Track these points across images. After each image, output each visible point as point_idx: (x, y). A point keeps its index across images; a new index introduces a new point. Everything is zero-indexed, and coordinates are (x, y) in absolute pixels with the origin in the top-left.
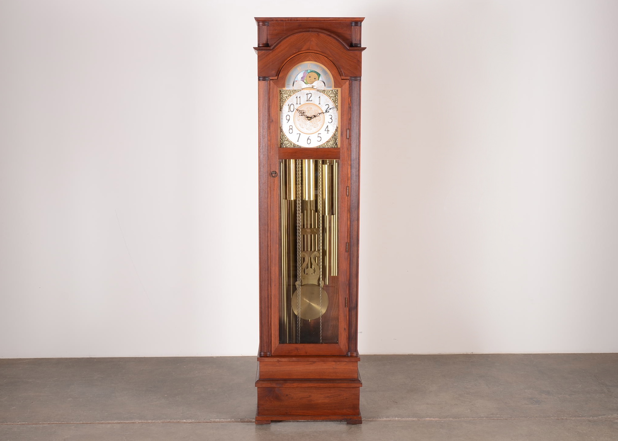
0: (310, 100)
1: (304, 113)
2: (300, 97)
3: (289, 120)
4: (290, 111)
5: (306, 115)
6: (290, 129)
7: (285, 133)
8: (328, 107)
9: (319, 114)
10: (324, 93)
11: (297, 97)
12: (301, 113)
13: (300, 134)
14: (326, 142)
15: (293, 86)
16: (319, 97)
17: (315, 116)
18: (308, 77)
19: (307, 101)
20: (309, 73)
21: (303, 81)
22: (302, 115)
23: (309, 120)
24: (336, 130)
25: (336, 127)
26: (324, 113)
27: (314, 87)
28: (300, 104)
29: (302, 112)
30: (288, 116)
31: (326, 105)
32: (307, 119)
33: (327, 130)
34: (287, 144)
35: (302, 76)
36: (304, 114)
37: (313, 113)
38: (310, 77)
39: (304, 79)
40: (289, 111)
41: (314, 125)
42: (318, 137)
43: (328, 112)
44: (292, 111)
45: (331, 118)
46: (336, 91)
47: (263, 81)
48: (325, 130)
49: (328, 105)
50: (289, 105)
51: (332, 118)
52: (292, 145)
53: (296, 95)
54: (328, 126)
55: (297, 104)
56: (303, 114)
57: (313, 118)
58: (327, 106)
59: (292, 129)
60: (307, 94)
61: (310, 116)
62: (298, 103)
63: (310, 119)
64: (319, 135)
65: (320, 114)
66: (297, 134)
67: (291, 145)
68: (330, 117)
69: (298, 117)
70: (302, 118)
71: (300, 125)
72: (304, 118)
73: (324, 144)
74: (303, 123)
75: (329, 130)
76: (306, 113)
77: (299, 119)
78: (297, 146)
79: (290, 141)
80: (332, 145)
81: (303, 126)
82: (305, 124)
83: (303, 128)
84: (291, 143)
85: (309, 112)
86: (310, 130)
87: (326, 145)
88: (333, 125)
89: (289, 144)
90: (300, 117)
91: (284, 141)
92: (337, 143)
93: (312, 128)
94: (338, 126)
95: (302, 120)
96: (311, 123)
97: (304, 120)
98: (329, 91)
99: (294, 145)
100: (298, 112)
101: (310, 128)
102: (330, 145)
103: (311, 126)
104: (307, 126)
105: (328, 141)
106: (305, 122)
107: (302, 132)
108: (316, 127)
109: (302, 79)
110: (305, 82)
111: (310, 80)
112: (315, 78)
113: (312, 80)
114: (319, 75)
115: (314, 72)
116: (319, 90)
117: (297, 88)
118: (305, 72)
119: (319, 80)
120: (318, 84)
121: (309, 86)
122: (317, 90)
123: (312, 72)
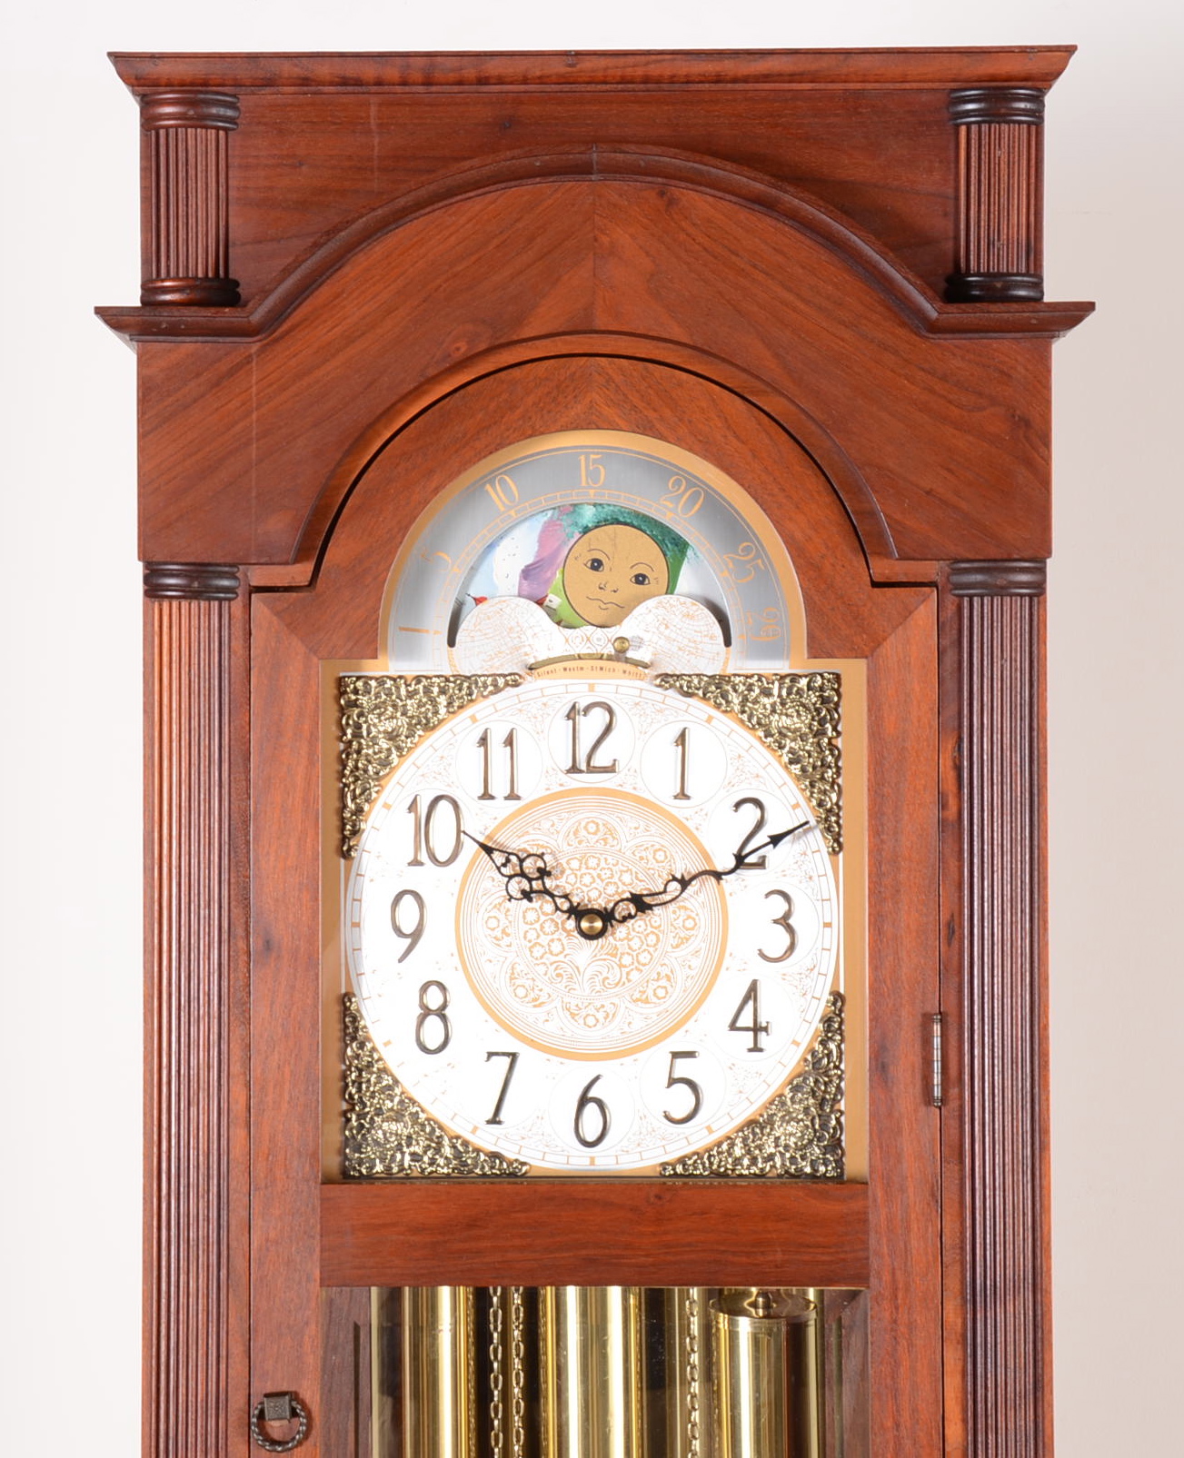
0: (596, 762)
1: (543, 873)
2: (509, 742)
3: (416, 936)
4: (424, 857)
5: (566, 896)
6: (426, 1012)
7: (383, 1052)
8: (760, 825)
9: (675, 886)
10: (718, 706)
11: (483, 741)
12: (523, 874)
13: (514, 1056)
14: (740, 1129)
15: (451, 643)
16: (682, 739)
17: (640, 903)
18: (579, 568)
19: (574, 769)
20: (586, 530)
21: (540, 603)
22: (527, 895)
23: (590, 936)
24: (827, 1021)
25: (826, 997)
26: (718, 876)
27: (630, 654)
28: (512, 796)
29: (529, 866)
30: (408, 899)
31: (738, 805)
32: (571, 924)
33: (746, 1019)
34: (399, 1149)
35: (530, 560)
36: (549, 883)
37: (627, 878)
38: (596, 565)
39: (548, 582)
40: (416, 862)
41: (635, 976)
42: (672, 1081)
43: (761, 864)
44: (442, 857)
45: (784, 921)
46: (821, 689)
47: (184, 604)
48: (733, 1027)
49: (757, 803)
50: (413, 807)
51: (787, 915)
52: (447, 1151)
53: (474, 719)
54: (754, 984)
55: (487, 796)
56: (536, 885)
57: (624, 919)
58: (750, 812)
59: (440, 1013)
60: (572, 714)
61: (600, 903)
62: (499, 787)
63: (598, 924)
64: (684, 1068)
65: (684, 883)
66: (491, 1055)
67: (438, 1151)
68: (779, 906)
69: (499, 909)
70: (531, 916)
71: (511, 979)
72: (543, 918)
73: (725, 1147)
74: (542, 957)
75: (768, 1023)
76: (568, 872)
77: (501, 928)
78: (485, 1160)
79: (428, 1119)
80: (791, 1151)
81: (541, 990)
82: (559, 975)
83: (539, 1006)
84: (438, 1137)
85: (595, 869)
86: (597, 1021)
87: (738, 1151)
88: (800, 974)
89: (418, 1144)
90: (508, 910)
91: (378, 1115)
92: (839, 1132)
93: (614, 1004)
94: (842, 991)
95: (532, 935)
96: (609, 957)
97: (548, 934)
98: (759, 687)
99: (462, 1150)
100: (498, 868)
101: (603, 1006)
102: (780, 1152)
103: (609, 984)
104: (574, 989)
105: (758, 1117)
106: (557, 955)
107: (532, 1043)
108: (655, 994)
109: (525, 583)
110: (554, 607)
111: (601, 588)
112: (644, 577)
113: (615, 591)
114: (673, 550)
115: (629, 521)
116: (678, 673)
117: (489, 663)
118: (555, 519)
119: (675, 592)
120: (667, 627)
121: (585, 640)
122: (656, 673)
123: (612, 524)
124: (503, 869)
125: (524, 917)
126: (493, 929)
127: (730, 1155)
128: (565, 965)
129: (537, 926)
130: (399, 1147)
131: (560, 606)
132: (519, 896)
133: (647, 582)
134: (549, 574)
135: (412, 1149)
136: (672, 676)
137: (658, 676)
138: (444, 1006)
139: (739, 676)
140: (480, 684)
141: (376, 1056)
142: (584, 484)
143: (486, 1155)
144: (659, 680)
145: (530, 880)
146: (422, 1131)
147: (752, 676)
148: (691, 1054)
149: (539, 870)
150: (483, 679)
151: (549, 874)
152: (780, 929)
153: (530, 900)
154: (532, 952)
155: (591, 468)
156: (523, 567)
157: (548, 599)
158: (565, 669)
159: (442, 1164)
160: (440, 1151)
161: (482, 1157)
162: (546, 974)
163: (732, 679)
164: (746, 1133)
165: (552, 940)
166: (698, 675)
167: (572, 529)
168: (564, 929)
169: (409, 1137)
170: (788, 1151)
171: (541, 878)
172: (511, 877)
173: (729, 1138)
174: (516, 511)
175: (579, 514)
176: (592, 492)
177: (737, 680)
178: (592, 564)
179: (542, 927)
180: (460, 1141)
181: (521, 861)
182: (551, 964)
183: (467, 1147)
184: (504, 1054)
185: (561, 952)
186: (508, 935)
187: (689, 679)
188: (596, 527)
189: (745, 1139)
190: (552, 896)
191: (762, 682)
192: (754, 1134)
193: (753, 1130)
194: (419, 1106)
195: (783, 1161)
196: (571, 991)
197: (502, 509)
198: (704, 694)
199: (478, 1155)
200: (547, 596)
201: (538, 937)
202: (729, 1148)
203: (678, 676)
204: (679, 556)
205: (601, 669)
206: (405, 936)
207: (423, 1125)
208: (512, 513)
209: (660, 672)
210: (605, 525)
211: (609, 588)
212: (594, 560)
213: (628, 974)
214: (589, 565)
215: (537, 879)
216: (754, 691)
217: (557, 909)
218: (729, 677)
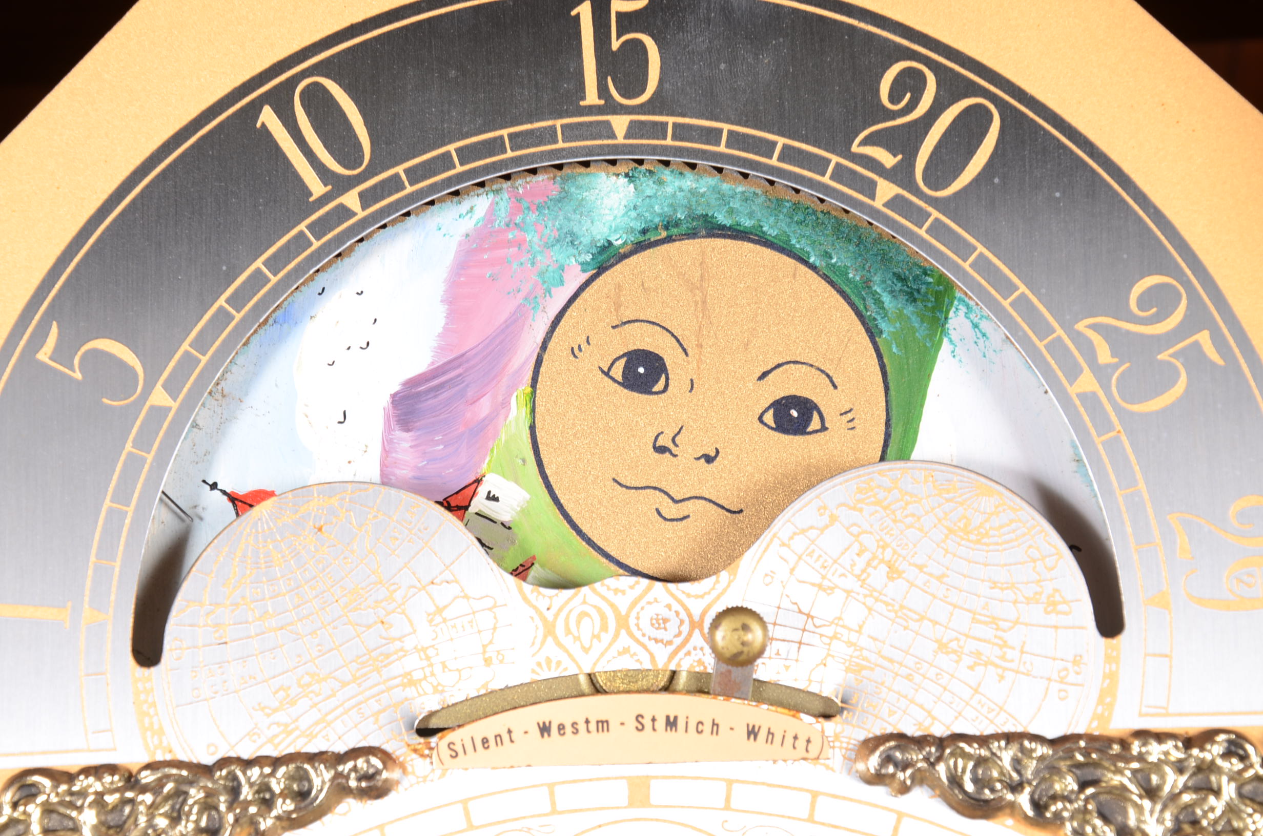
15: (148, 648)
20: (606, 259)
21: (455, 504)
35: (421, 361)
38: (644, 372)
39: (482, 433)
98: (1234, 777)
109: (404, 440)
110: (505, 518)
111: (661, 450)
112: (807, 407)
113: (709, 459)
114: (900, 316)
115: (747, 223)
116: (939, 731)
117: (281, 717)
118: (499, 223)
119: (917, 453)
120: (893, 572)
121: (612, 624)
122: (862, 736)
123: (692, 234)
131: (524, 512)
133: (815, 424)
134: (484, 407)
136: (921, 742)
137: (871, 744)
139: (1160, 737)
140: (246, 793)
142: (592, 97)
144: (874, 761)
147: (1208, 736)
150: (255, 773)
155: (615, 45)
156: (396, 388)
157: (482, 491)
158: (545, 729)
163: (1136, 747)
166: (1009, 738)
167: (559, 254)
174: (361, 195)
175: (581, 203)
176: (620, 123)
177: (1155, 751)
178: (629, 370)
187: (984, 752)
188: (640, 247)
191: (1244, 758)
197: (317, 188)
198: (1039, 806)
200: (478, 481)
203: (941, 743)
204: (921, 331)
205: (671, 723)
208: (351, 199)
209: (878, 730)
210: (669, 239)
211: (688, 449)
212: (636, 357)
214: (618, 371)
216: (1217, 793)
218: (1124, 744)
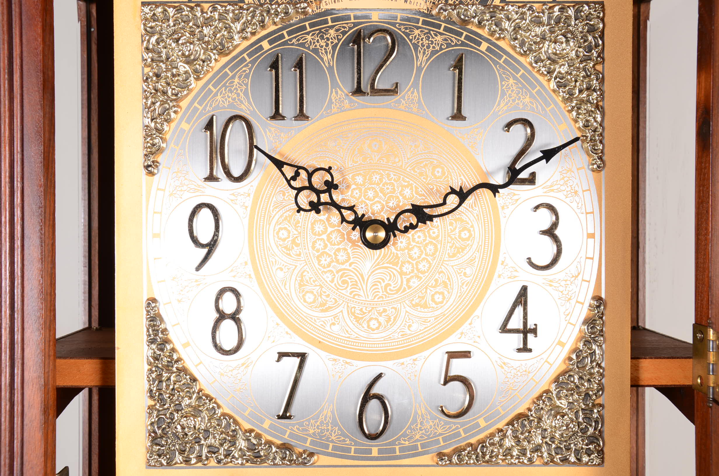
0: (379, 84)
1: (331, 186)
2: (299, 65)
3: (212, 246)
4: (219, 172)
5: (351, 208)
6: (222, 316)
7: (183, 353)
8: (530, 140)
9: (453, 200)
10: (492, 33)
11: (275, 65)
12: (311, 188)
13: (302, 356)
14: (511, 423)
16: (459, 64)
17: (421, 214)
19: (360, 91)
22: (315, 207)
23: (373, 246)
24: (590, 322)
25: (588, 301)
26: (494, 189)
28: (302, 116)
29: (318, 180)
30: (206, 213)
31: (509, 125)
32: (356, 234)
33: (516, 322)
34: (197, 441)
36: (337, 197)
37: (407, 192)
40: (211, 178)
41: (415, 283)
42: (448, 379)
43: (531, 180)
44: (236, 173)
45: (550, 232)
46: (588, 17)
48: (504, 329)
49: (526, 122)
50: (209, 126)
51: (555, 225)
52: (242, 444)
54: (524, 289)
55: (278, 116)
56: (324, 198)
57: (406, 230)
58: (518, 130)
59: (235, 317)
60: (358, 40)
61: (383, 217)
62: (290, 107)
63: (382, 234)
64: (459, 367)
65: (463, 195)
66: (282, 355)
67: (233, 443)
68: (547, 219)
69: (289, 222)
70: (319, 228)
71: (300, 285)
72: (330, 229)
73: (497, 439)
74: (329, 266)
75: (536, 325)
76: (353, 187)
77: (291, 239)
78: (276, 452)
79: (224, 415)
80: (556, 443)
81: (328, 296)
82: (344, 282)
83: (327, 310)
84: (233, 431)
85: (378, 184)
86: (380, 324)
87: (508, 443)
88: (566, 281)
89: (214, 437)
90: (298, 222)
91: (177, 411)
92: (600, 425)
93: (395, 309)
94: (603, 296)
95: (319, 245)
96: (391, 266)
97: (335, 245)
98: (530, 15)
99: (255, 443)
100: (288, 182)
101: (385, 311)
102: (546, 443)
103: (390, 290)
104: (359, 295)
105: (526, 411)
106: (343, 264)
107: (320, 344)
108: (433, 300)
124: (292, 182)
125: (313, 228)
126: (284, 240)
127: (501, 446)
128: (352, 274)
129: (324, 237)
130: (197, 440)
132: (308, 208)
135: (209, 442)
137: (437, 5)
138: (238, 310)
141: (175, 357)
143: (278, 447)
145: (318, 192)
146: (218, 425)
147: (525, 4)
148: (466, 354)
149: (326, 183)
150: (274, 6)
151: (336, 187)
152: (547, 239)
153: (318, 212)
154: (319, 261)
159: (236, 455)
160: (235, 444)
161: (274, 449)
162: (332, 281)
164: (516, 425)
165: (338, 250)
168: (350, 240)
169: (206, 431)
170: (553, 442)
171: (328, 191)
172: (299, 190)
173: (501, 431)
179: (329, 238)
180: (253, 434)
181: (310, 175)
182: (338, 272)
183: (260, 440)
184: (294, 355)
185: (347, 261)
186: (297, 245)
187: (466, 7)
189: (515, 431)
190: (339, 208)
192: (523, 426)
193: (522, 423)
194: (215, 403)
195: (549, 450)
196: (356, 297)
199: (270, 447)
201: (326, 246)
202: (501, 440)
203: (456, 4)
206: (203, 246)
207: (219, 420)
213: (408, 281)
215: (324, 192)
216: (525, 20)
217: (343, 219)
